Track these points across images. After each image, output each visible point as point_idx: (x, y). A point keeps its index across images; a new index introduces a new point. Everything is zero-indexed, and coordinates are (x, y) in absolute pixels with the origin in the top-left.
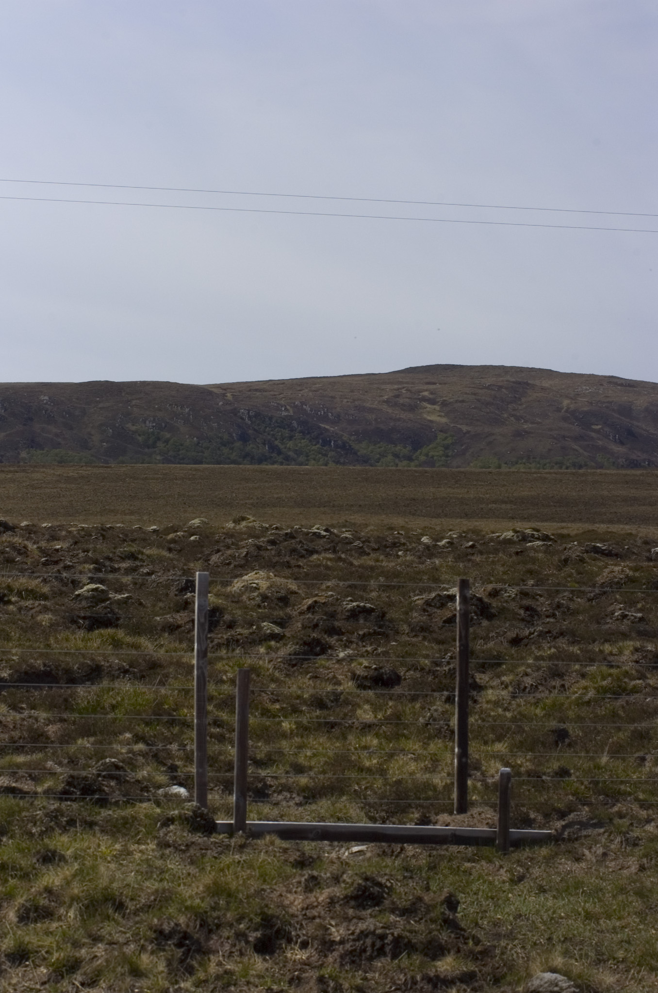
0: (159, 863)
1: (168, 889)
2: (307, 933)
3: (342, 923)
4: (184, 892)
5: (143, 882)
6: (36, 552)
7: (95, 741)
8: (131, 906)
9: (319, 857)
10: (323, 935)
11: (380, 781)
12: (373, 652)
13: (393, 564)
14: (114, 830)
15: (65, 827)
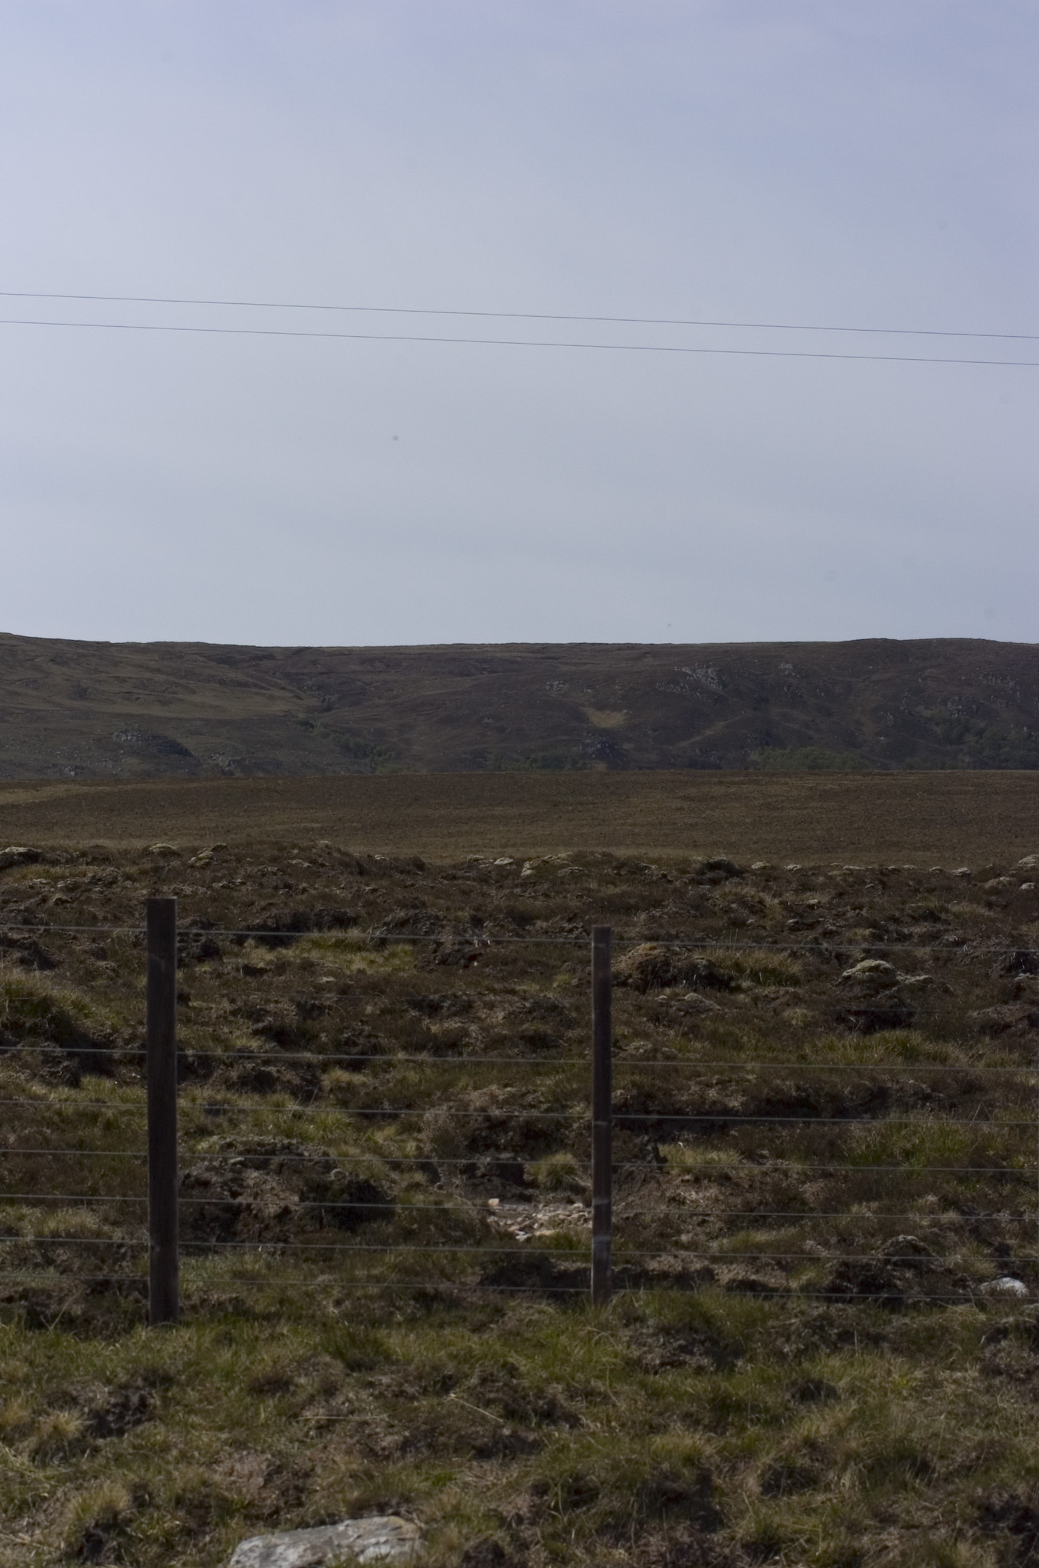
0: (984, 1399)
1: (999, 1442)
4: (1024, 1445)
5: (959, 1430)
6: (779, 909)
7: (879, 1207)
8: (940, 1468)
14: (913, 1348)
15: (835, 1344)
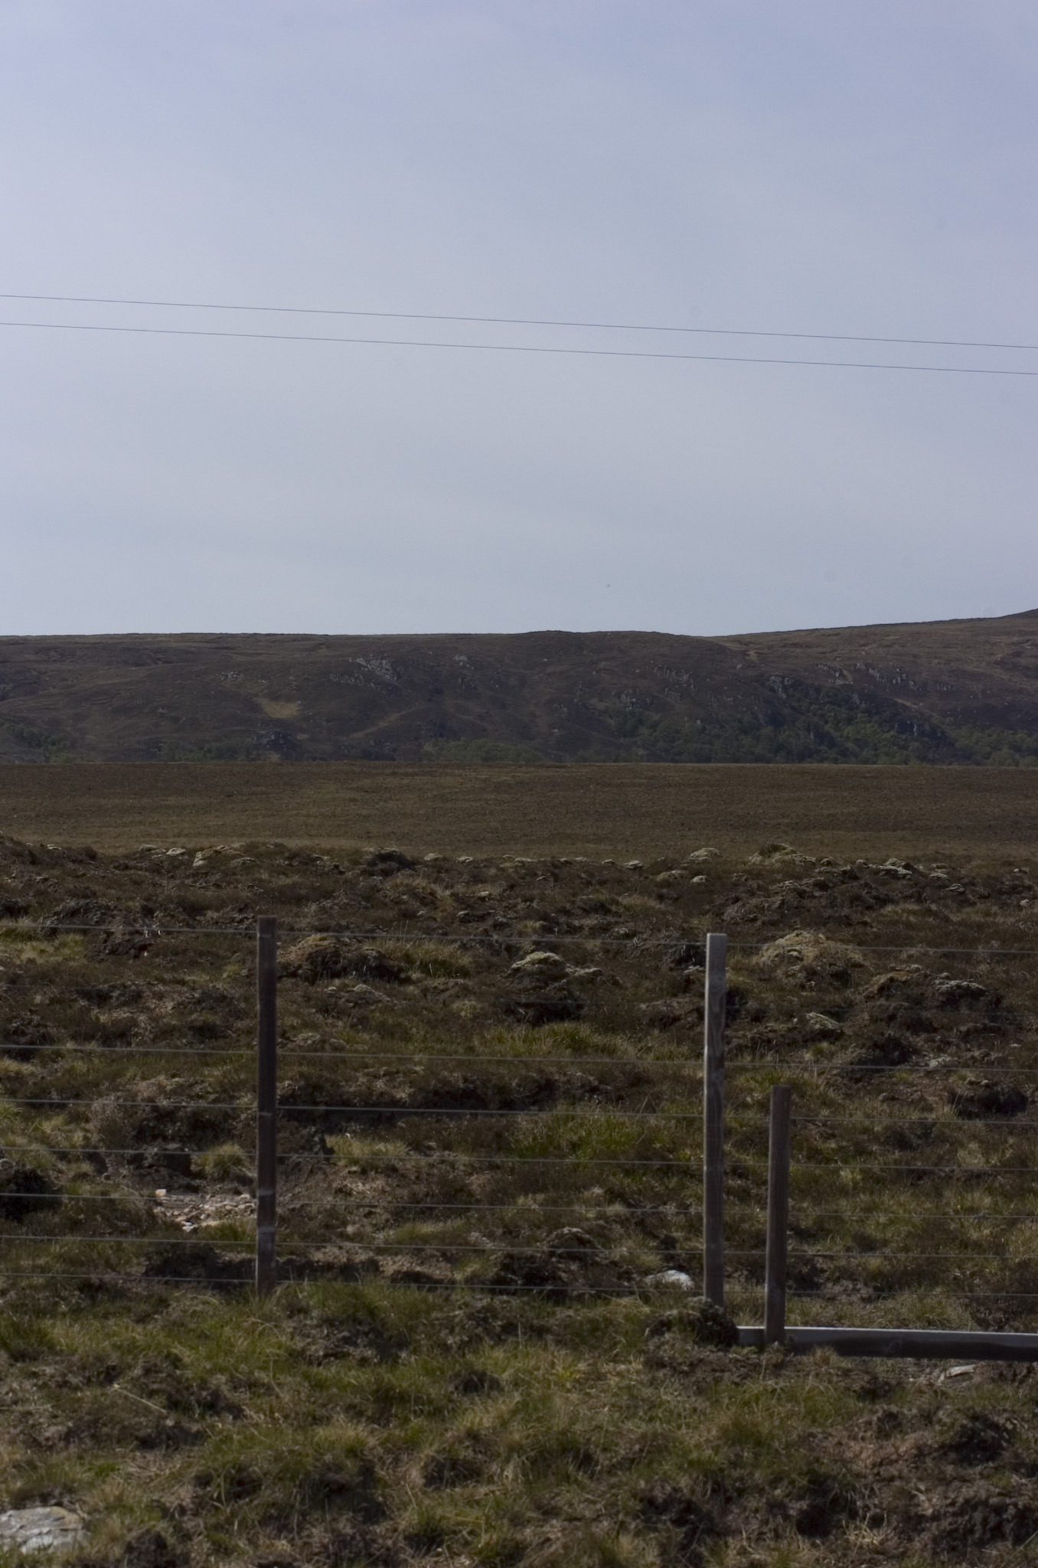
0: (647, 1392)
1: (662, 1434)
2: (881, 1503)
3: (936, 1487)
4: (687, 1438)
5: (623, 1422)
6: (450, 901)
7: (545, 1200)
8: (603, 1460)
9: (899, 1384)
10: (907, 1506)
11: (995, 1263)
12: (983, 1058)
13: (1012, 920)
14: (577, 1340)
15: (499, 1337)
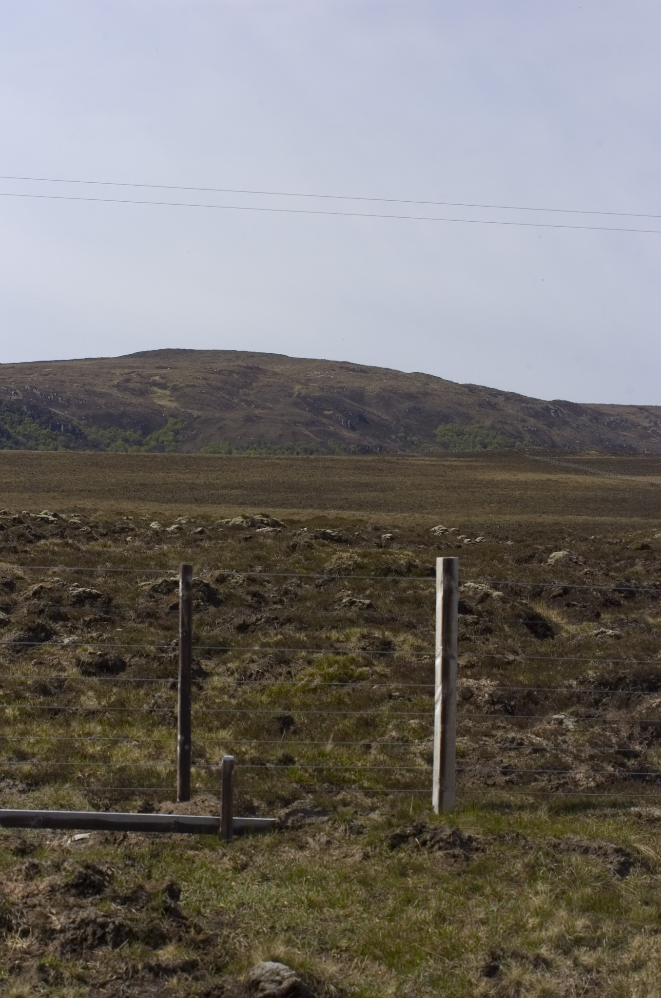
2: (28, 922)
3: (62, 911)
9: (40, 845)
10: (44, 923)
11: (104, 768)
12: (98, 638)
13: (121, 549)
